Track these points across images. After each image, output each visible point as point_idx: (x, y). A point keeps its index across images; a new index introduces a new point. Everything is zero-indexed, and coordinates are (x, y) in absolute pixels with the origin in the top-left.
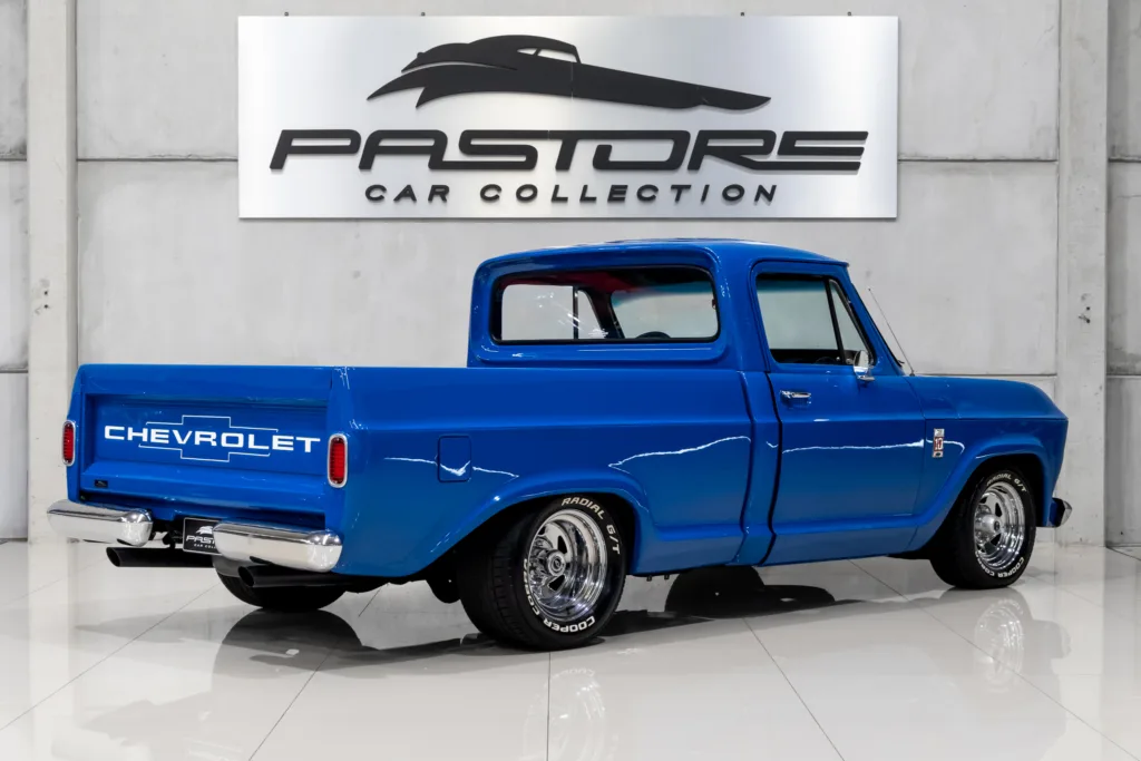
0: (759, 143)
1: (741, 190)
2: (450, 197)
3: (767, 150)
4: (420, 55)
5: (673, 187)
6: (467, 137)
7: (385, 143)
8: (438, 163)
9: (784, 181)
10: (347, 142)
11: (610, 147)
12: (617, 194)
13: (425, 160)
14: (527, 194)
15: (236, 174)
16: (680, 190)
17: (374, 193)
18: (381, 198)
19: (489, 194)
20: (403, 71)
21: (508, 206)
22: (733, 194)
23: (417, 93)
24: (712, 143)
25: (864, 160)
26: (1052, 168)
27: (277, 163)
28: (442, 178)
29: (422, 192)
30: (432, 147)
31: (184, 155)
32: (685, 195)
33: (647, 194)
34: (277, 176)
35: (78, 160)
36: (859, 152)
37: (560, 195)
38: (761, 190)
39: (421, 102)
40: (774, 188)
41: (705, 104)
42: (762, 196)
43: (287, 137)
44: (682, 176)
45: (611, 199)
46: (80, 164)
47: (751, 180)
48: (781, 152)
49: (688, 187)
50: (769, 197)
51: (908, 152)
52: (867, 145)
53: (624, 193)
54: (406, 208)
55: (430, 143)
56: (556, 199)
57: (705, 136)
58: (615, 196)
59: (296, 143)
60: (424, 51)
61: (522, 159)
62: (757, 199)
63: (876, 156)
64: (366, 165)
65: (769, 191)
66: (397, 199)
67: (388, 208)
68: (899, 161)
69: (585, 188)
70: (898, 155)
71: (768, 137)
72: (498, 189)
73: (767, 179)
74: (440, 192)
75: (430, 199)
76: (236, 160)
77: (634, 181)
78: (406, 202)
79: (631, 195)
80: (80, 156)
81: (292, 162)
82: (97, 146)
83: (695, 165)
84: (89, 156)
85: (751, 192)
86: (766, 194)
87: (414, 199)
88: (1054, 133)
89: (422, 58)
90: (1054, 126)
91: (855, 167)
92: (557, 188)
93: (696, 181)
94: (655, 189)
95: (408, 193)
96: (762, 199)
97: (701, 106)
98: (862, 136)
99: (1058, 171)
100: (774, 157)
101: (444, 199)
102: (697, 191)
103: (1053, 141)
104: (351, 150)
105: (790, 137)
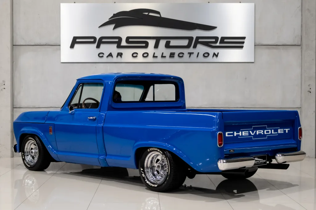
0: (214, 40)
1: (208, 54)
2: (123, 56)
3: (216, 42)
4: (114, 14)
5: (189, 53)
6: (128, 38)
7: (104, 40)
8: (119, 46)
9: (221, 51)
10: (92, 40)
11: (170, 42)
12: (172, 55)
13: (115, 45)
14: (145, 55)
15: (60, 49)
16: (190, 54)
17: (100, 55)
18: (102, 56)
19: (134, 55)
20: (109, 19)
21: (140, 59)
22: (206, 55)
23: (113, 26)
24: (200, 40)
25: (244, 45)
26: (300, 47)
27: (72, 46)
28: (121, 50)
29: (115, 55)
30: (118, 41)
31: (44, 44)
32: (192, 55)
33: (181, 55)
34: (72, 50)
35: (13, 45)
36: (243, 43)
37: (155, 55)
38: (214, 54)
39: (114, 28)
40: (218, 53)
41: (198, 29)
42: (215, 56)
43: (75, 38)
44: (191, 50)
45: (170, 57)
46: (14, 46)
47: (211, 51)
48: (220, 43)
49: (193, 53)
50: (217, 56)
51: (257, 43)
52: (245, 41)
53: (174, 55)
54: (110, 59)
55: (117, 40)
56: (154, 56)
57: (198, 38)
58: (171, 56)
59: (78, 40)
60: (115, 13)
61: (144, 45)
62: (213, 57)
63: (248, 44)
64: (98, 47)
65: (217, 54)
66: (107, 57)
67: (105, 59)
68: (255, 45)
69: (163, 53)
70: (255, 44)
71: (216, 38)
72: (137, 54)
73: (216, 51)
74: (120, 55)
75: (117, 57)
76: (60, 45)
77: (177, 51)
78: (110, 58)
79: (176, 55)
80: (14, 44)
81: (76, 46)
82: (19, 41)
83: (195, 47)
84: (17, 44)
85: (211, 55)
86: (216, 55)
87: (112, 57)
88: (300, 37)
89: (115, 15)
90: (300, 35)
91: (242, 47)
92: (154, 53)
93: (195, 51)
94: (183, 54)
95: (110, 55)
96: (215, 57)
97: (197, 29)
98: (244, 38)
99: (301, 48)
100: (218, 44)
101: (121, 57)
102: (196, 54)
103: (300, 40)
104: (93, 42)
105: (223, 38)
